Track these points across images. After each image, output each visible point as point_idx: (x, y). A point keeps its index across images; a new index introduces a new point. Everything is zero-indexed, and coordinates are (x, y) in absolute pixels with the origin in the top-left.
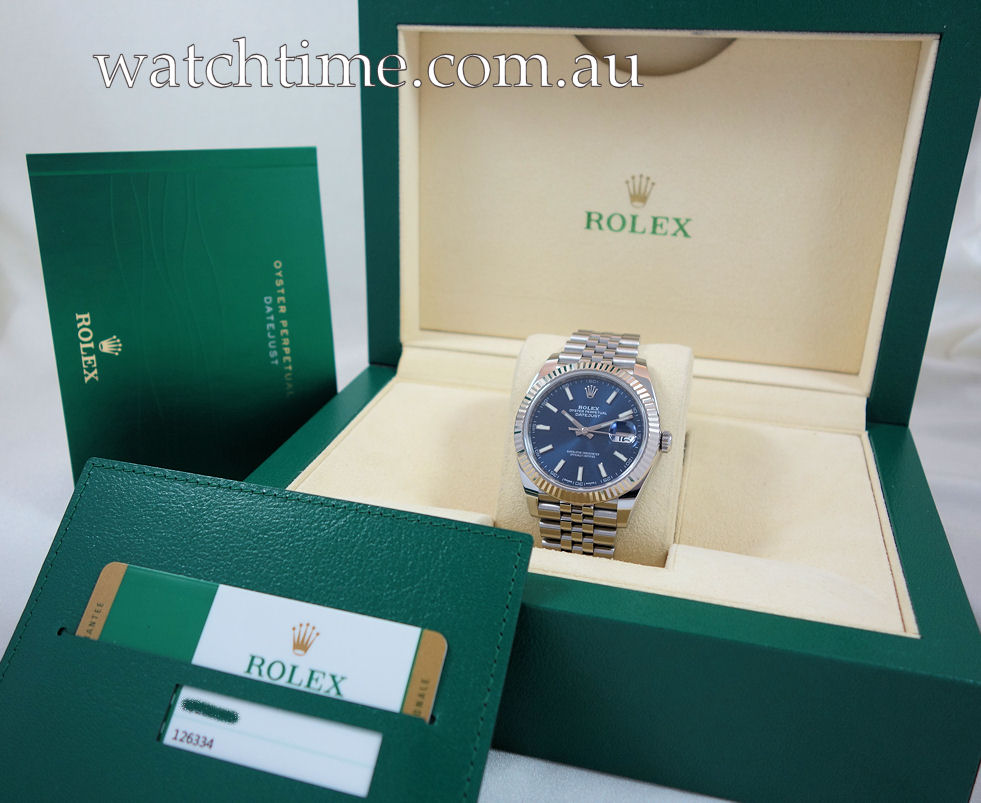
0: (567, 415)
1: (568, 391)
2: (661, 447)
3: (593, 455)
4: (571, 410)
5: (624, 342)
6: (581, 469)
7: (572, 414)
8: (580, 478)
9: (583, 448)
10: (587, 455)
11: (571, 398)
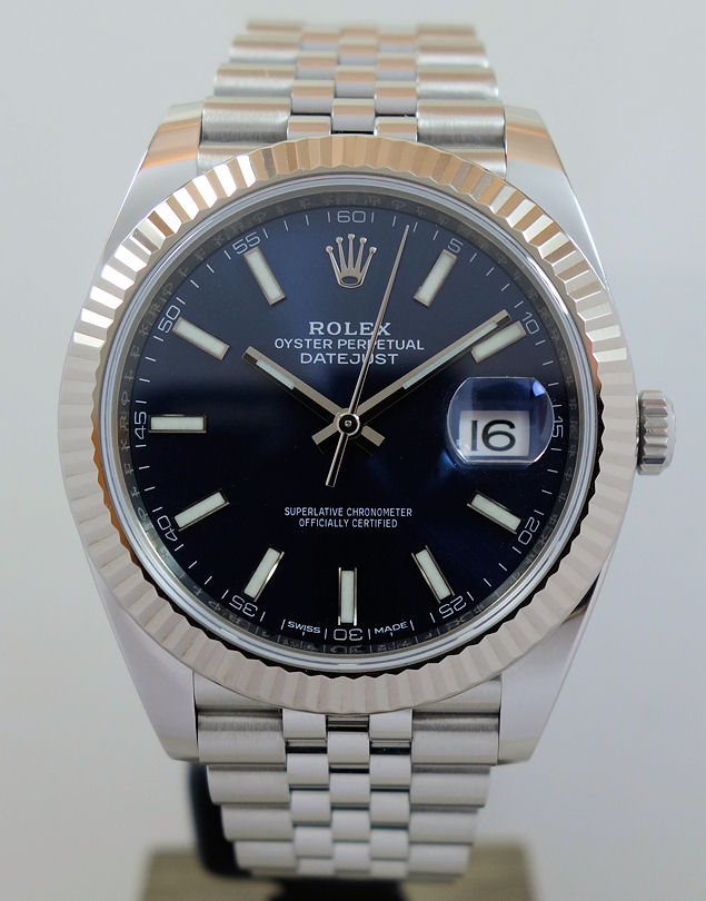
0: (266, 365)
1: (256, 261)
2: (641, 459)
3: (386, 517)
4: (281, 343)
5: (426, 60)
6: (348, 580)
7: (287, 360)
8: (348, 613)
9: (346, 494)
10: (364, 517)
11: (273, 292)
